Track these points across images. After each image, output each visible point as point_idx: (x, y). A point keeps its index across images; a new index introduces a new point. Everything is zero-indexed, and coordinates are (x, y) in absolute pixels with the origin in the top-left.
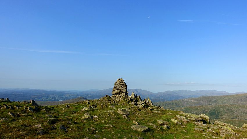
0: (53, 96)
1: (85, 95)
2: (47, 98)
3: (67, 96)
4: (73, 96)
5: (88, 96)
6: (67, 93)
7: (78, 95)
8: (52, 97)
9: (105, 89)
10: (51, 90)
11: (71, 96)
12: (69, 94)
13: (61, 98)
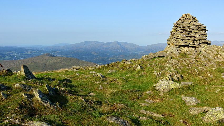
0: (10, 53)
1: (52, 51)
2: (3, 57)
3: (29, 53)
4: (36, 53)
5: (56, 52)
6: (29, 50)
7: (44, 52)
8: (10, 55)
9: (78, 43)
10: (8, 46)
11: (34, 52)
12: (31, 50)
13: (21, 55)
